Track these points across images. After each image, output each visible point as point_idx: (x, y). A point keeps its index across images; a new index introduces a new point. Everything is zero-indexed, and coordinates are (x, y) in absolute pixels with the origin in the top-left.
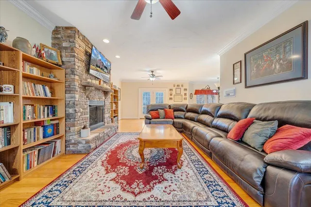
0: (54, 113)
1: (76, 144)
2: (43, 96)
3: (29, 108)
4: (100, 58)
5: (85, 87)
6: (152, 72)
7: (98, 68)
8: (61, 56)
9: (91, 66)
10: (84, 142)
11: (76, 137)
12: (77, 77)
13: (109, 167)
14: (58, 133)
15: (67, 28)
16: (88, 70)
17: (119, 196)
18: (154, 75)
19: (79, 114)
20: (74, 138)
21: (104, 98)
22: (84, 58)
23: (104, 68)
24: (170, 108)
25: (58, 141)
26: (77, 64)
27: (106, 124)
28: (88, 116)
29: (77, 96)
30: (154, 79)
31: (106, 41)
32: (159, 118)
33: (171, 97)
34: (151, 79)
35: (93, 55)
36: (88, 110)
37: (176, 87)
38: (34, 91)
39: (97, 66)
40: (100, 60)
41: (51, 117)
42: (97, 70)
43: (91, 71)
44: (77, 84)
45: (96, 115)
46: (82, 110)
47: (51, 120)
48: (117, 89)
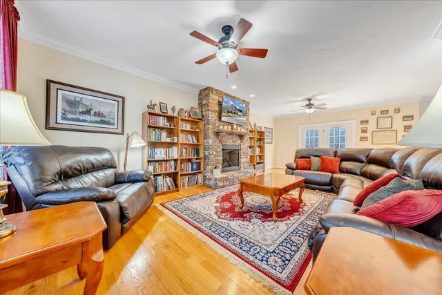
0: (198, 154)
1: (209, 179)
2: (191, 142)
3: (184, 150)
4: (232, 103)
5: (217, 134)
6: (309, 100)
7: (230, 114)
8: (202, 112)
9: (223, 114)
10: (213, 179)
11: (209, 174)
12: (211, 126)
13: (220, 200)
14: (200, 169)
15: (206, 89)
16: (220, 118)
17: (210, 215)
18: (313, 105)
19: (212, 156)
20: (208, 174)
21: (239, 142)
22: (216, 108)
23: (237, 112)
24: (335, 156)
25: (200, 175)
26: (211, 115)
27: (242, 169)
28: (221, 158)
29: (210, 141)
30: (312, 110)
31: (234, 87)
32: (310, 169)
33: (364, 135)
34: (308, 111)
35: (223, 104)
36: (221, 153)
37: (378, 114)
38: (187, 139)
39: (229, 112)
40: (232, 105)
41: (196, 157)
42: (229, 116)
43: (223, 119)
44: (210, 131)
45: (231, 159)
46: (215, 153)
47: (197, 159)
48: (263, 130)
